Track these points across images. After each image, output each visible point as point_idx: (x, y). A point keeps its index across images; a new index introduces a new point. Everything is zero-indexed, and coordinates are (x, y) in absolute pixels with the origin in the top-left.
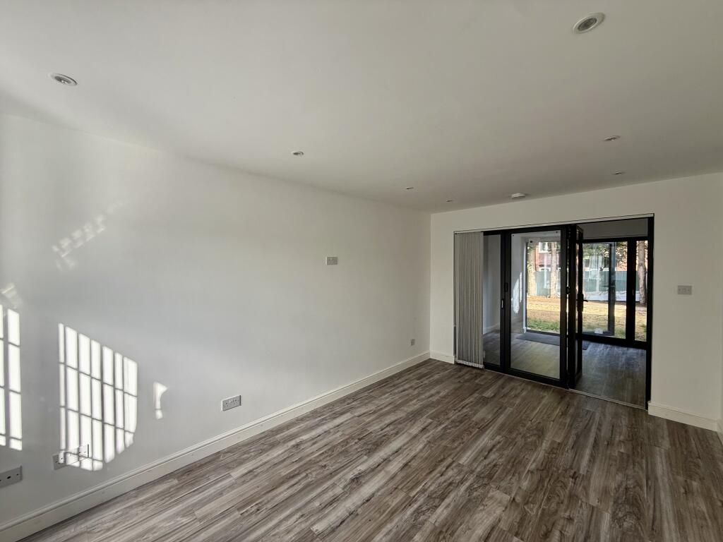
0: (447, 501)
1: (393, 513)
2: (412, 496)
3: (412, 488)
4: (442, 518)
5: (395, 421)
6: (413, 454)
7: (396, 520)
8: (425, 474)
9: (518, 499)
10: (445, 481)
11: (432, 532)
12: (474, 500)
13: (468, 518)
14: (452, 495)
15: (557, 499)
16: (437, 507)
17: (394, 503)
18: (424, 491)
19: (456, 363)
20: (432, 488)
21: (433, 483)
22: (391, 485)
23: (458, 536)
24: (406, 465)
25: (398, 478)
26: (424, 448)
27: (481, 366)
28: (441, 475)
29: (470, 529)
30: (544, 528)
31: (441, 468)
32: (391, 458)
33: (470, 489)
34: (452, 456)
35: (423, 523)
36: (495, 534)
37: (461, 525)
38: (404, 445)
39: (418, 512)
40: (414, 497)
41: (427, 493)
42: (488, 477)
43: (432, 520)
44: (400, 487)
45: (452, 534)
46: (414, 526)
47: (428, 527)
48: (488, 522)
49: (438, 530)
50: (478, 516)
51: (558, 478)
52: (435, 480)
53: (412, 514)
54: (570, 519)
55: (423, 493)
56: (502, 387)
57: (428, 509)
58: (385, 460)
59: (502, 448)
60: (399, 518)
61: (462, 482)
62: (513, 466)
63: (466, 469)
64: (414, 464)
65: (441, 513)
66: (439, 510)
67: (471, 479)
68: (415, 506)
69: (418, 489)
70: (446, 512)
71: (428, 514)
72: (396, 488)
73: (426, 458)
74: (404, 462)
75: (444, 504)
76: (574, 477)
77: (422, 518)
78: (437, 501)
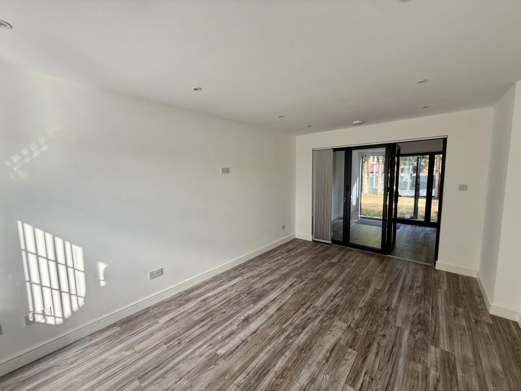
0: (307, 329)
1: (271, 340)
2: (283, 328)
3: (283, 324)
4: (303, 340)
5: (272, 281)
6: (284, 302)
7: (273, 343)
8: (292, 314)
9: (353, 326)
10: (306, 317)
11: (297, 349)
12: (324, 328)
13: (320, 339)
14: (310, 326)
15: (376, 323)
16: (300, 334)
17: (272, 333)
18: (291, 324)
19: (313, 241)
20: (297, 322)
21: (297, 319)
22: (270, 321)
23: (314, 351)
24: (279, 309)
25: (275, 317)
26: (291, 297)
27: (330, 242)
28: (303, 314)
29: (321, 346)
30: (368, 342)
31: (303, 309)
32: (269, 305)
33: (322, 321)
34: (310, 301)
35: (291, 344)
36: (337, 348)
37: (315, 343)
38: (278, 296)
39: (288, 337)
40: (285, 328)
41: (293, 326)
42: (334, 313)
43: (297, 342)
44: (276, 323)
45: (310, 350)
46: (285, 346)
47: (294, 347)
48: (333, 341)
49: (301, 348)
50: (326, 338)
51: (378, 311)
52: (299, 317)
53: (284, 339)
54: (384, 336)
55: (291, 325)
56: (344, 255)
57: (295, 335)
58: (265, 306)
59: (343, 295)
60: (275, 342)
61: (316, 317)
62: (349, 305)
63: (319, 309)
64: (285, 308)
65: (303, 337)
66: (302, 336)
67: (322, 315)
68: (286, 334)
69: (288, 324)
70: (306, 337)
71: (294, 338)
72: (273, 324)
73: (293, 304)
74: (278, 307)
75: (305, 331)
76: (388, 310)
77: (290, 341)
78: (300, 330)
